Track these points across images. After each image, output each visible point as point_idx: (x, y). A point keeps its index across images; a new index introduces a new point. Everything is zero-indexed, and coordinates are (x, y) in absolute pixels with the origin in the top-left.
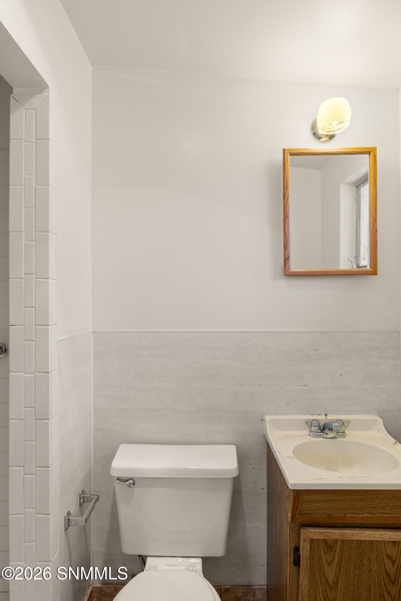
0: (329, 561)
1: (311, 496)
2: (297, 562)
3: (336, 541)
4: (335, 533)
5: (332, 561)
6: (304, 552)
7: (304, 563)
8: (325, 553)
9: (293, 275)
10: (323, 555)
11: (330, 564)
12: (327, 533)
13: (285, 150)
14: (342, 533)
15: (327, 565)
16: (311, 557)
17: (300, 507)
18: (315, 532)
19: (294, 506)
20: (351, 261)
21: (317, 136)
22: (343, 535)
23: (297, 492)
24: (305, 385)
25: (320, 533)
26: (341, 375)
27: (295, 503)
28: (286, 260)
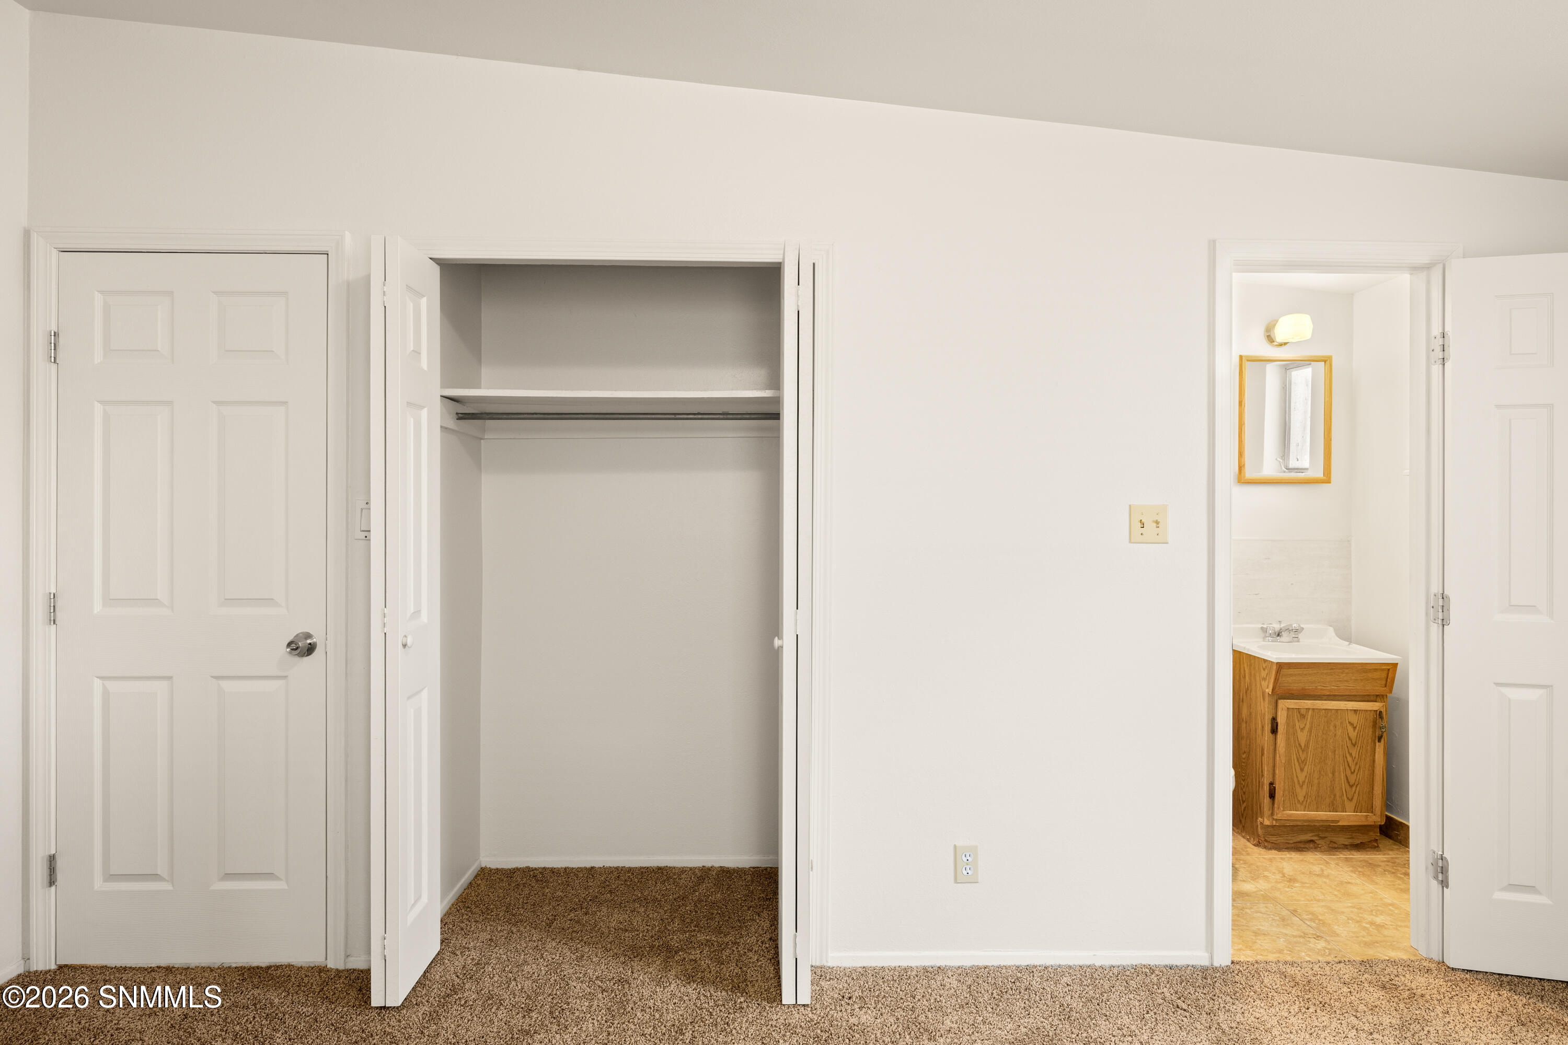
0: (1301, 727)
1: (1290, 670)
2: (1274, 730)
3: (1308, 709)
4: (1308, 703)
5: (1304, 727)
6: (1281, 720)
7: (1281, 728)
8: (1298, 721)
9: (1248, 483)
10: (1297, 722)
11: (1302, 730)
12: (1301, 703)
13: (1243, 357)
14: (1313, 703)
15: (1300, 730)
16: (1288, 724)
17: (1280, 679)
18: (1291, 702)
19: (1276, 679)
20: (1280, 462)
21: (1270, 339)
22: (1314, 705)
23: (1280, 666)
24: (1256, 594)
25: (1295, 703)
26: (1292, 584)
27: (1277, 675)
28: (1241, 468)
